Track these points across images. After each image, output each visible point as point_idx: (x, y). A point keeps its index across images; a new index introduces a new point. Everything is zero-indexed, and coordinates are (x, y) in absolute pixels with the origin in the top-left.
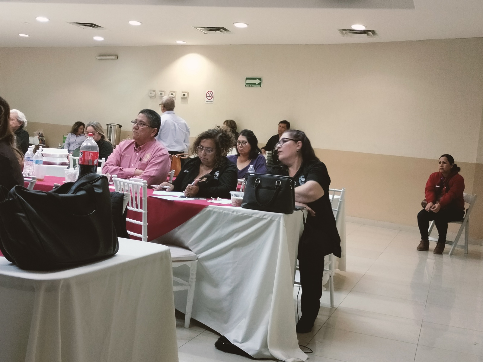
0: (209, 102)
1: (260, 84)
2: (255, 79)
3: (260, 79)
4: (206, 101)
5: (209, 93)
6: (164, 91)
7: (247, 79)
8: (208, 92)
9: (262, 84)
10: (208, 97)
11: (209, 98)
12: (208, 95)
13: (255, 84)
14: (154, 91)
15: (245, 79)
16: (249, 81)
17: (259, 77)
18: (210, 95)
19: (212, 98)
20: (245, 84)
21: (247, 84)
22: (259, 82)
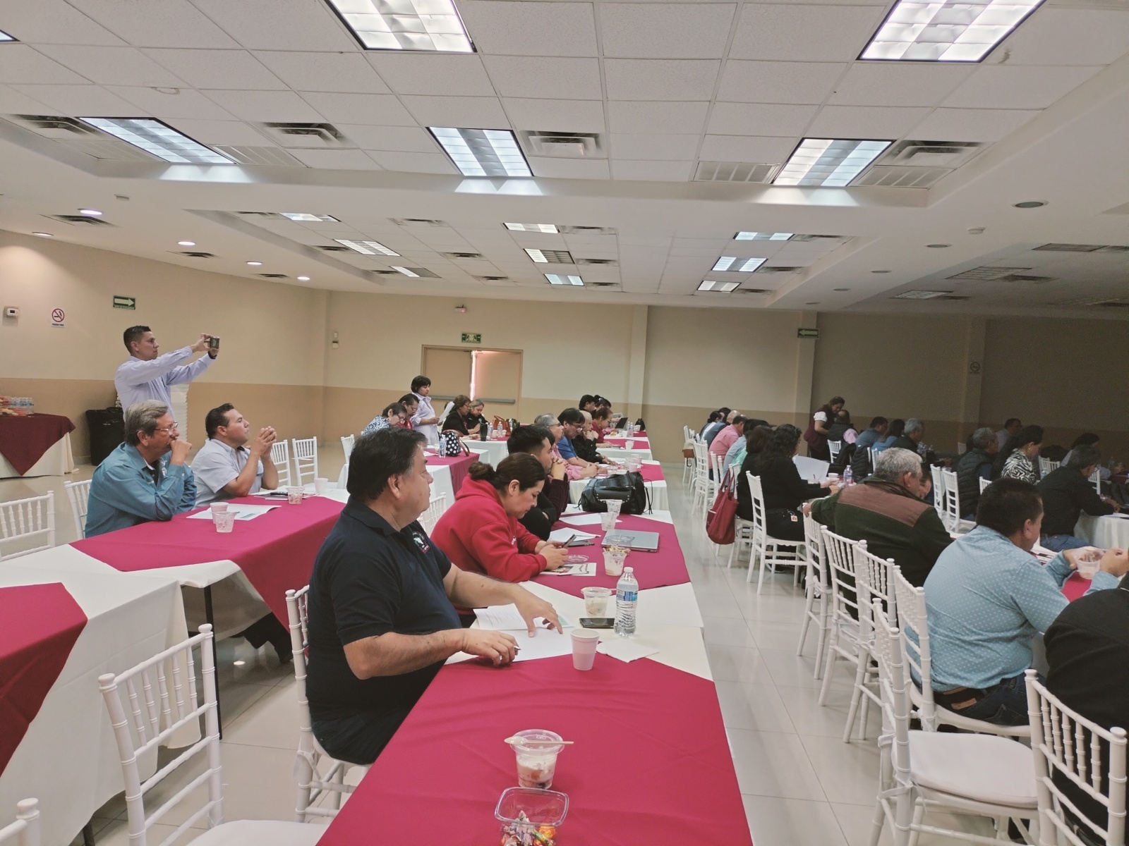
0: (58, 325)
1: (133, 306)
2: (127, 299)
3: (133, 300)
4: (53, 324)
5: (57, 311)
7: (116, 297)
8: (55, 311)
9: (136, 306)
10: (56, 319)
11: (58, 319)
12: (55, 314)
13: (127, 305)
15: (113, 298)
16: (117, 301)
17: (132, 297)
18: (59, 315)
19: (62, 320)
20: (112, 304)
21: (115, 304)
22: (132, 303)
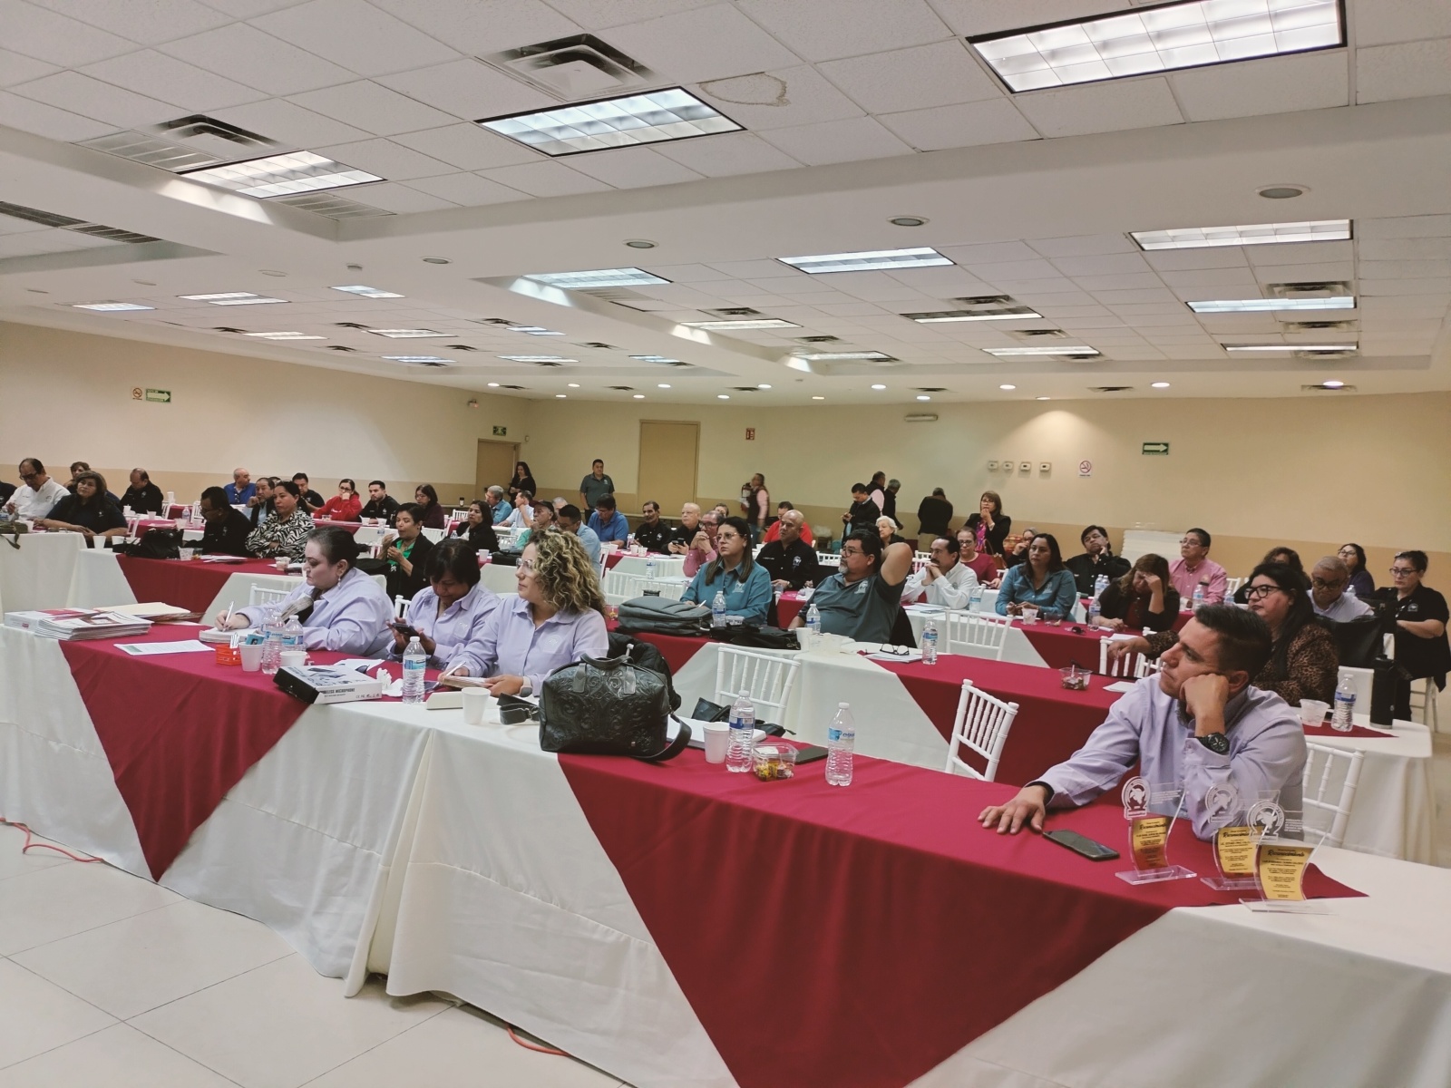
0: (1085, 476)
3: (1166, 445)
4: (1081, 475)
5: (1085, 463)
6: (1011, 462)
7: (1145, 444)
8: (1082, 463)
10: (1083, 469)
13: (1158, 451)
14: (996, 462)
15: (1142, 445)
16: (1147, 448)
19: (1089, 470)
20: (1141, 451)
21: (1145, 451)
22: (1165, 448)
